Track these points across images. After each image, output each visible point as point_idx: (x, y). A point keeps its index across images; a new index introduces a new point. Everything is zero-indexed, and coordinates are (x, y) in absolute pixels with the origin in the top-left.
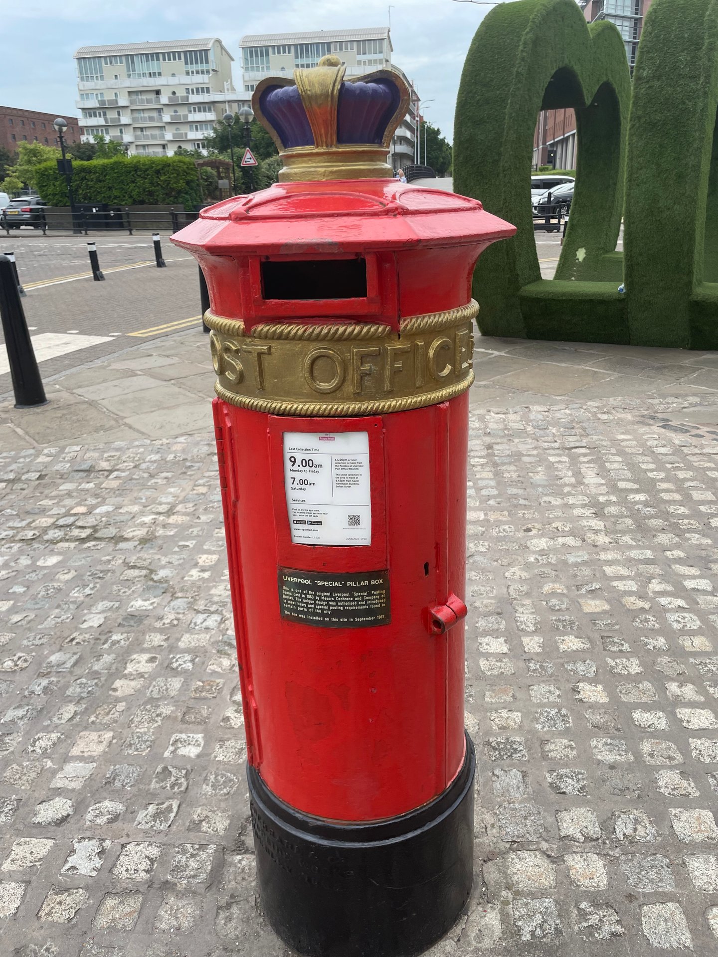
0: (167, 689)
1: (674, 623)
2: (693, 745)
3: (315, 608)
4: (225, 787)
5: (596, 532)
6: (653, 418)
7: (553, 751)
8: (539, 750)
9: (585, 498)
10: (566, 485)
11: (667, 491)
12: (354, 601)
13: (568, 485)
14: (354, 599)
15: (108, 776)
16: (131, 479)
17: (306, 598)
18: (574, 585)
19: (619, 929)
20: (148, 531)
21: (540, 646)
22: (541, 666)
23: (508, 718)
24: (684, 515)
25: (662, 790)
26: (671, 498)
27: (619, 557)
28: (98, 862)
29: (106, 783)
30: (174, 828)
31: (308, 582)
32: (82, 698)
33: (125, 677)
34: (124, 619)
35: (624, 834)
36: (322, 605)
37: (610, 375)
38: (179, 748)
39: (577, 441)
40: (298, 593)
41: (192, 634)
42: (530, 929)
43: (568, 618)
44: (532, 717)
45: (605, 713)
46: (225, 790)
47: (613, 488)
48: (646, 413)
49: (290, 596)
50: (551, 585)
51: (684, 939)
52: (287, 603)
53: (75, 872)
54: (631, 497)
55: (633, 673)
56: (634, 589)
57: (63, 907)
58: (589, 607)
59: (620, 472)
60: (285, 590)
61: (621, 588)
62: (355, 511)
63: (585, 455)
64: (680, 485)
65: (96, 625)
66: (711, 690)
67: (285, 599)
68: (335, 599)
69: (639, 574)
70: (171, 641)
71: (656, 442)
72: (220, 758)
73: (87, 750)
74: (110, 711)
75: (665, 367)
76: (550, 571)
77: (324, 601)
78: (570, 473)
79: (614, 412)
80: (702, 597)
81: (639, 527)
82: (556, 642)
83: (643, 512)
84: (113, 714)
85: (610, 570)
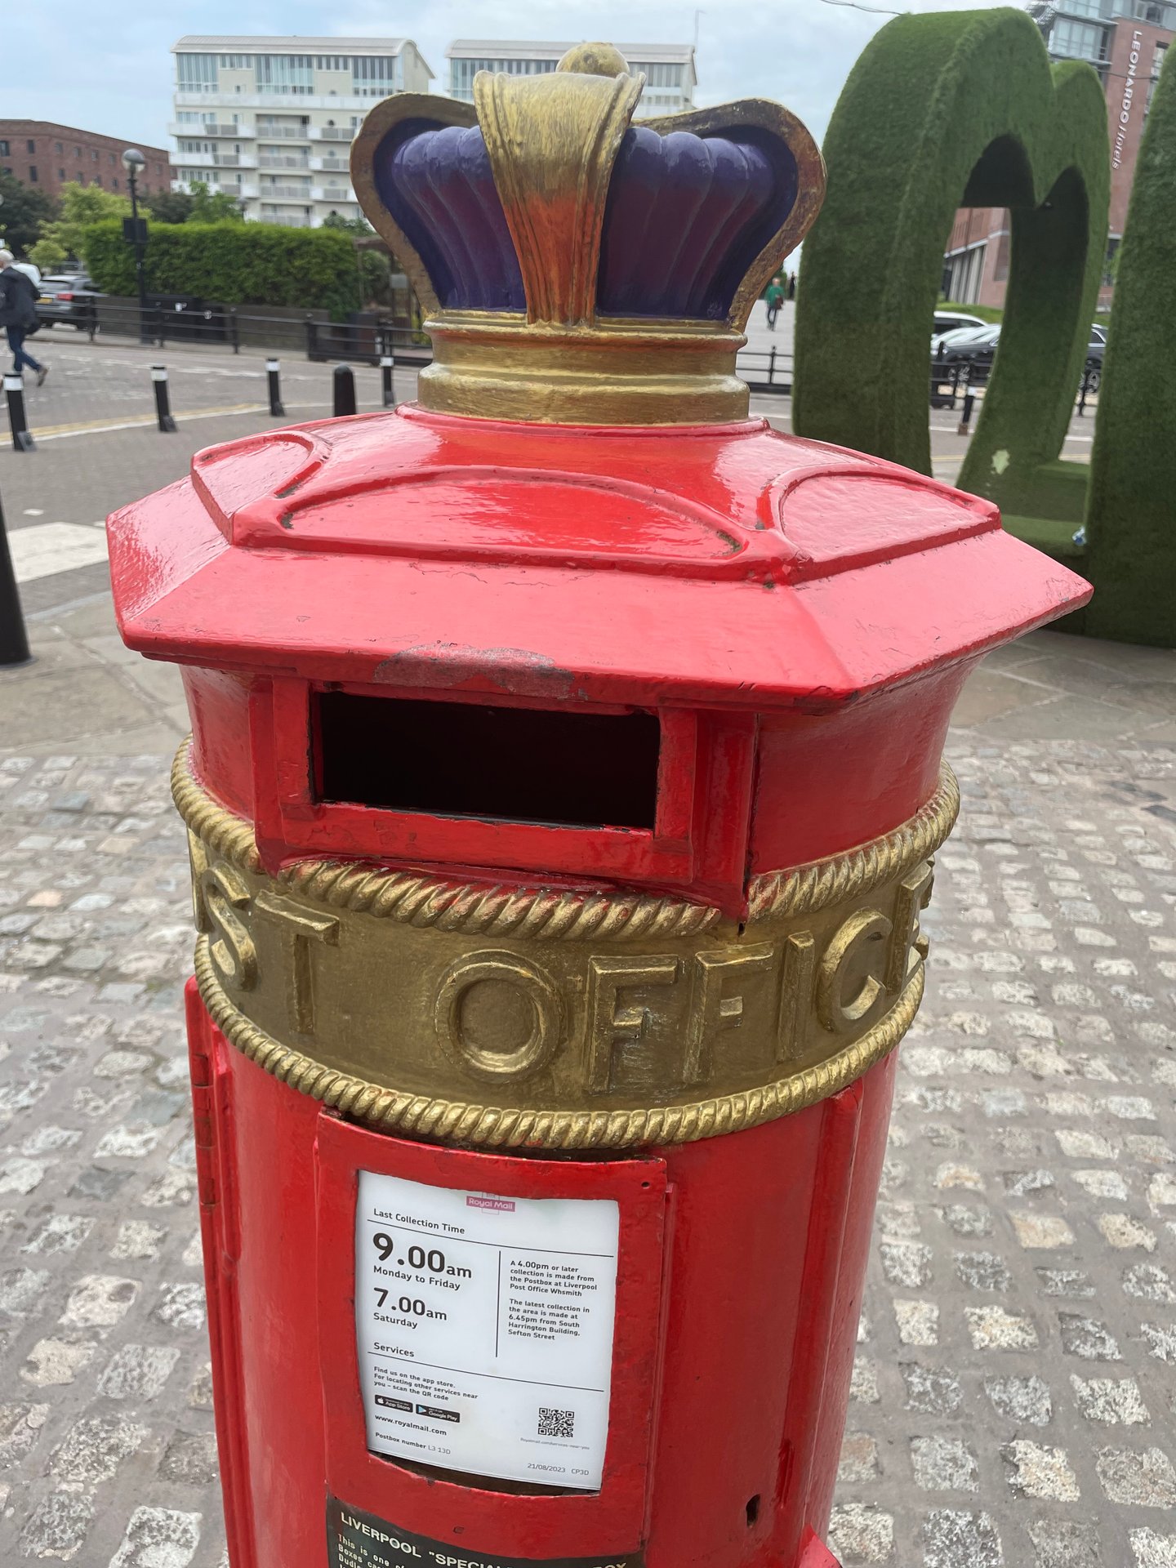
0: (142, 1376)
5: (1039, 1042)
6: (1131, 789)
9: (1014, 959)
10: (976, 925)
13: (980, 925)
16: (157, 837)
18: (999, 1173)
20: (168, 962)
21: (931, 1329)
22: (935, 1385)
23: (865, 1529)
27: (1085, 1109)
33: (60, 1333)
34: (82, 1178)
37: (1050, 693)
39: (993, 827)
43: (987, 1257)
44: (915, 1531)
45: (1073, 1531)
47: (1068, 943)
48: (1118, 777)
50: (953, 1168)
54: (1102, 964)
55: (1129, 1421)
56: (1121, 1194)
58: (1032, 1234)
59: (1079, 904)
60: (345, 1547)
61: (1094, 1190)
62: (559, 1401)
65: (24, 1188)
69: (1128, 1157)
70: (171, 1244)
71: (1140, 843)
74: (14, 1423)
75: (1148, 686)
76: (950, 1131)
78: (983, 899)
79: (1060, 770)
81: (1121, 1037)
82: (965, 1322)
83: (1126, 1004)
85: (1069, 1141)
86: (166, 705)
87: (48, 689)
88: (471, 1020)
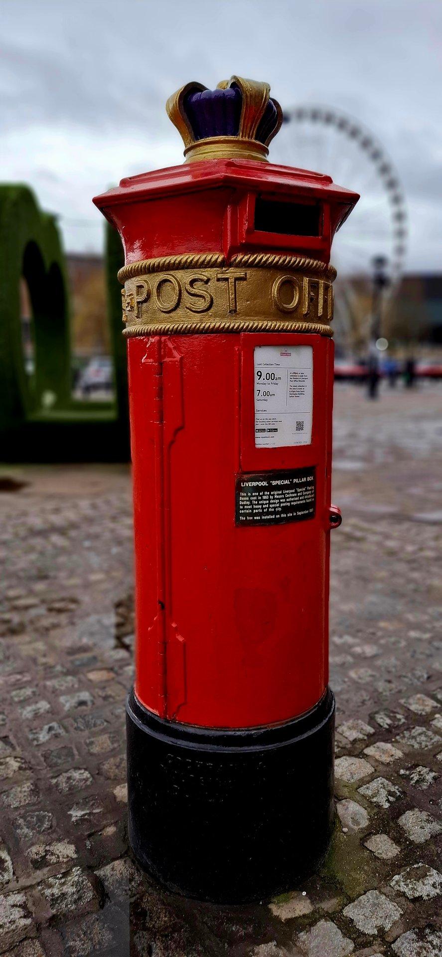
3: (269, 507)
4: (43, 823)
14: (297, 495)
17: (262, 500)
19: (435, 774)
31: (265, 484)
35: (387, 724)
36: (275, 503)
40: (254, 496)
42: (384, 799)
46: (45, 825)
49: (247, 501)
52: (244, 509)
60: (243, 497)
62: (300, 418)
67: (242, 505)
68: (285, 496)
77: (277, 499)
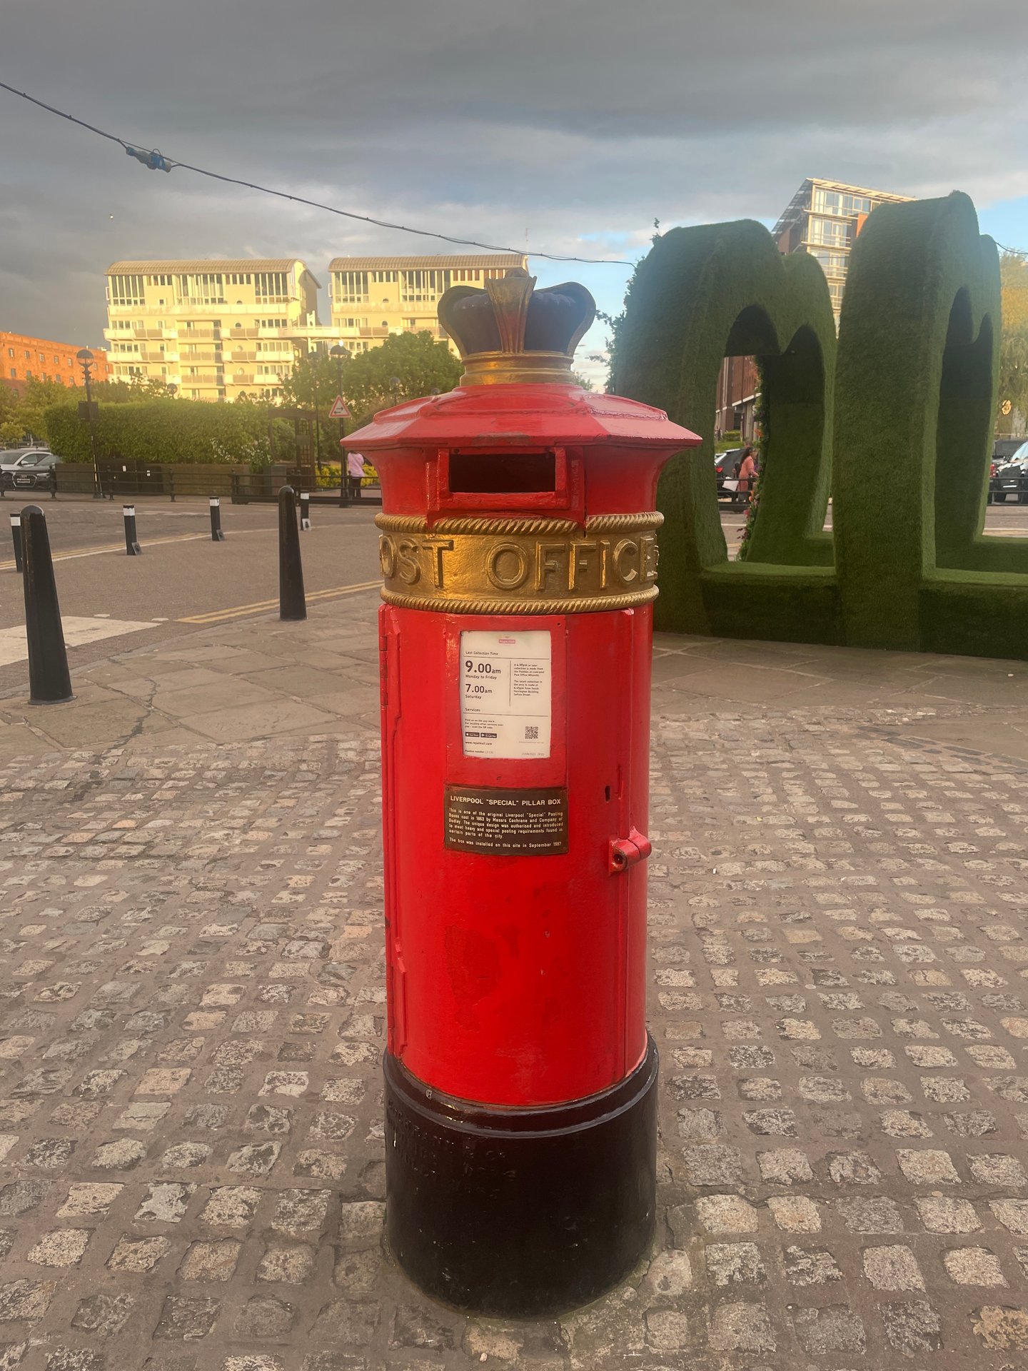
0: (257, 1023)
1: (903, 956)
2: (925, 1084)
3: (485, 832)
4: (339, 1129)
5: (805, 856)
6: (876, 731)
7: (752, 1090)
8: (736, 1089)
9: (791, 818)
10: (765, 803)
11: (893, 811)
12: (528, 823)
13: (768, 803)
14: (529, 821)
15: (188, 1115)
16: (192, 790)
17: (475, 820)
18: (777, 914)
19: (836, 1273)
20: (219, 849)
21: (734, 980)
22: (737, 1002)
23: (695, 1056)
24: (914, 839)
25: (887, 1131)
26: (899, 820)
27: (833, 883)
28: (181, 1208)
29: (185, 1124)
30: (276, 1172)
31: (479, 801)
32: (147, 1032)
33: (202, 1009)
34: (195, 947)
35: (841, 1176)
36: (493, 828)
37: (820, 680)
38: (277, 1086)
39: (779, 755)
40: (466, 815)
41: (285, 962)
42: (727, 1273)
43: (768, 948)
44: (725, 1054)
45: (817, 1050)
46: (338, 1132)
47: (824, 804)
48: (867, 724)
49: (457, 819)
50: (748, 914)
51: (914, 1281)
52: (453, 828)
53: (153, 1218)
54: (848, 818)
55: (852, 1008)
56: (853, 918)
57: (139, 1256)
58: (796, 938)
59: (835, 789)
60: (452, 813)
61: (836, 917)
62: (532, 722)
63: (789, 770)
64: (911, 807)
65: (159, 952)
66: (949, 1027)
67: (451, 823)
68: (508, 821)
69: (858, 903)
70: (260, 970)
71: (880, 758)
72: (331, 1098)
73: (159, 1088)
74: (184, 1047)
76: (746, 898)
77: (496, 823)
78: (770, 790)
79: (825, 722)
80: (938, 928)
81: (858, 850)
82: (755, 975)
83: (863, 835)
84: (189, 1050)
85: (822, 898)
86: (179, 717)
87: (92, 713)
88: (499, 569)
